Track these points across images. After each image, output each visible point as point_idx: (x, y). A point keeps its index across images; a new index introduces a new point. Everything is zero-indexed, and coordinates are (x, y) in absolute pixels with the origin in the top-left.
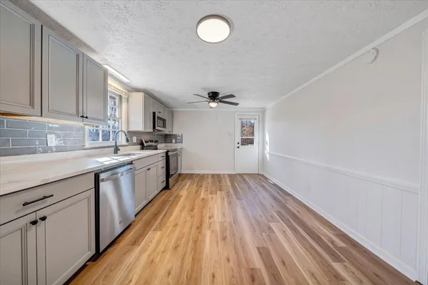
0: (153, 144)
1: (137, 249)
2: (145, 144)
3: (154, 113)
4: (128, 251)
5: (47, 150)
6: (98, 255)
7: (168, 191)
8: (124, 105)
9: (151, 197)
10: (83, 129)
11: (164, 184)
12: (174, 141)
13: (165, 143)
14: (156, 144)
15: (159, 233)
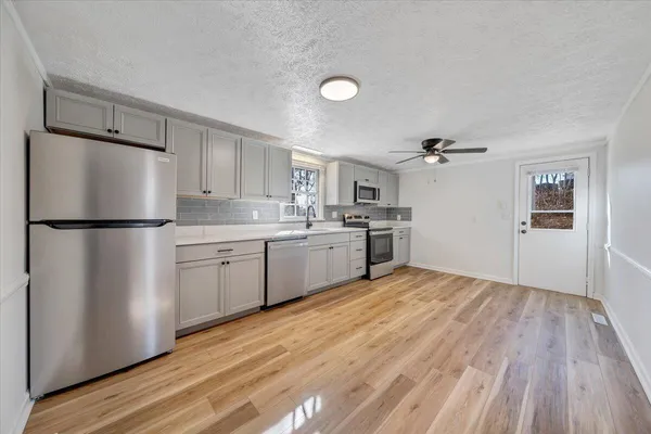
0: (363, 220)
1: (294, 317)
2: (347, 221)
3: (356, 183)
4: (287, 315)
5: (254, 222)
6: (265, 308)
7: (368, 282)
8: (322, 177)
9: (335, 280)
10: (278, 206)
11: (363, 272)
12: (399, 217)
13: (387, 219)
14: (366, 221)
15: (318, 313)
